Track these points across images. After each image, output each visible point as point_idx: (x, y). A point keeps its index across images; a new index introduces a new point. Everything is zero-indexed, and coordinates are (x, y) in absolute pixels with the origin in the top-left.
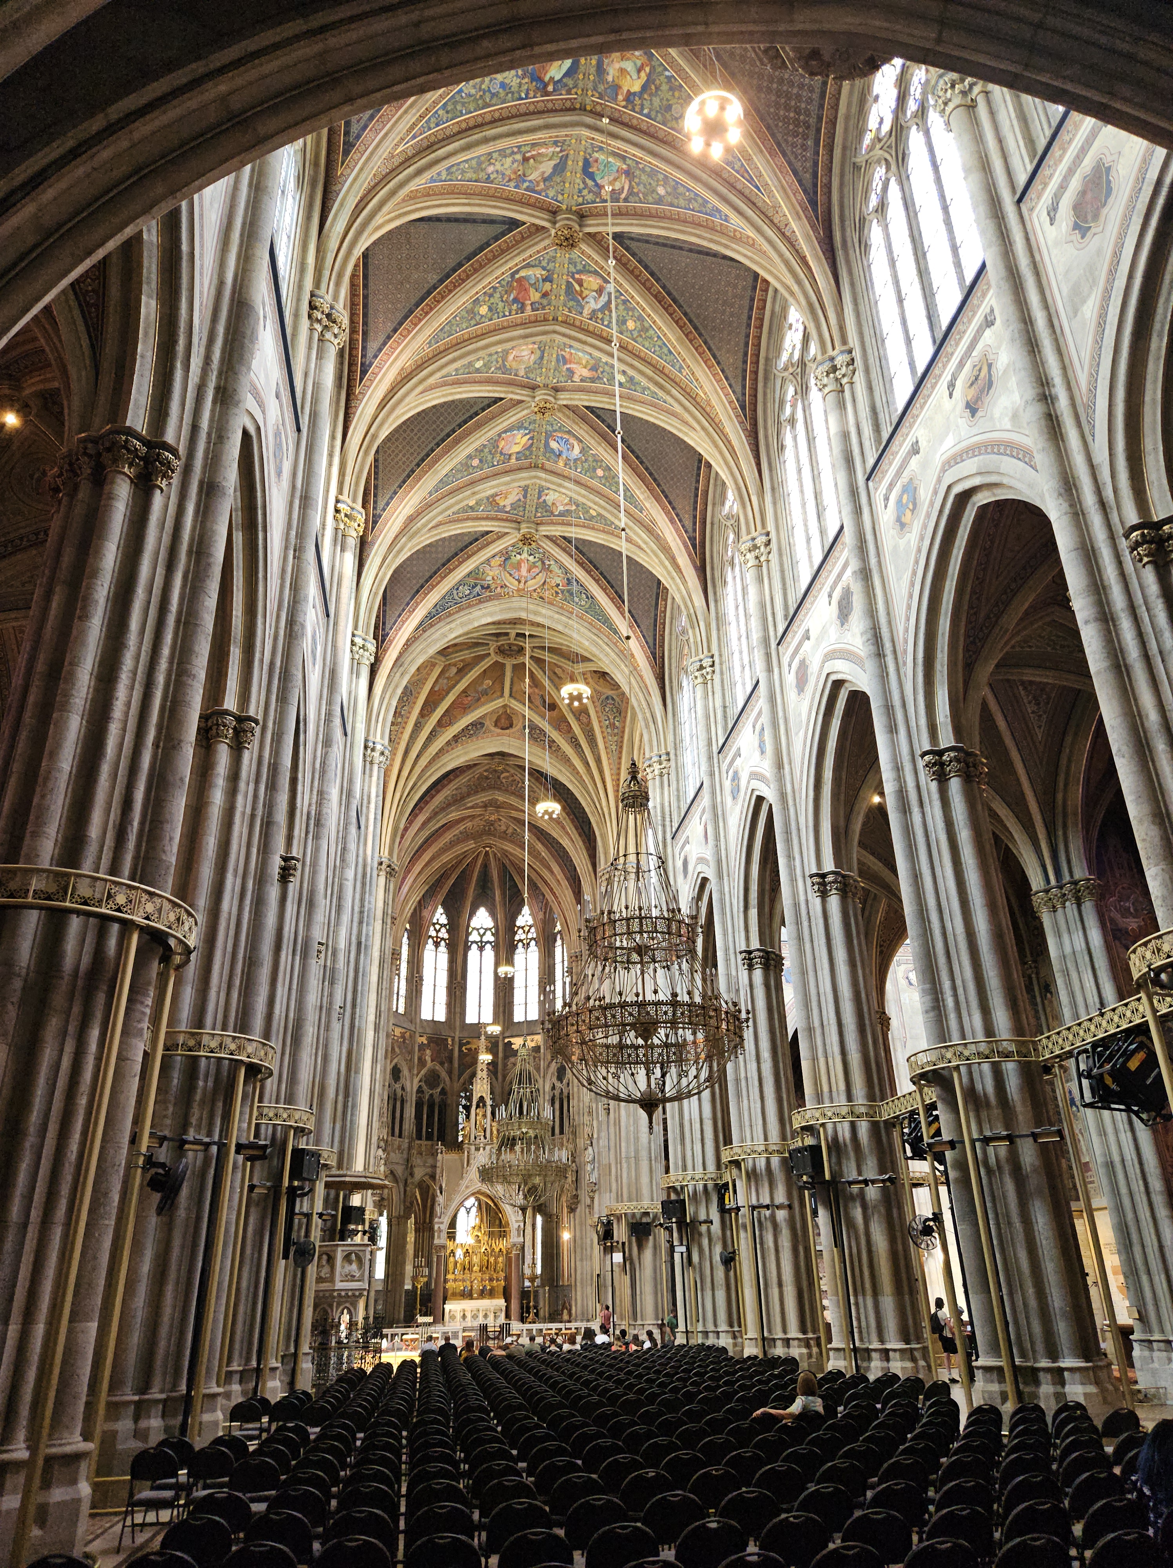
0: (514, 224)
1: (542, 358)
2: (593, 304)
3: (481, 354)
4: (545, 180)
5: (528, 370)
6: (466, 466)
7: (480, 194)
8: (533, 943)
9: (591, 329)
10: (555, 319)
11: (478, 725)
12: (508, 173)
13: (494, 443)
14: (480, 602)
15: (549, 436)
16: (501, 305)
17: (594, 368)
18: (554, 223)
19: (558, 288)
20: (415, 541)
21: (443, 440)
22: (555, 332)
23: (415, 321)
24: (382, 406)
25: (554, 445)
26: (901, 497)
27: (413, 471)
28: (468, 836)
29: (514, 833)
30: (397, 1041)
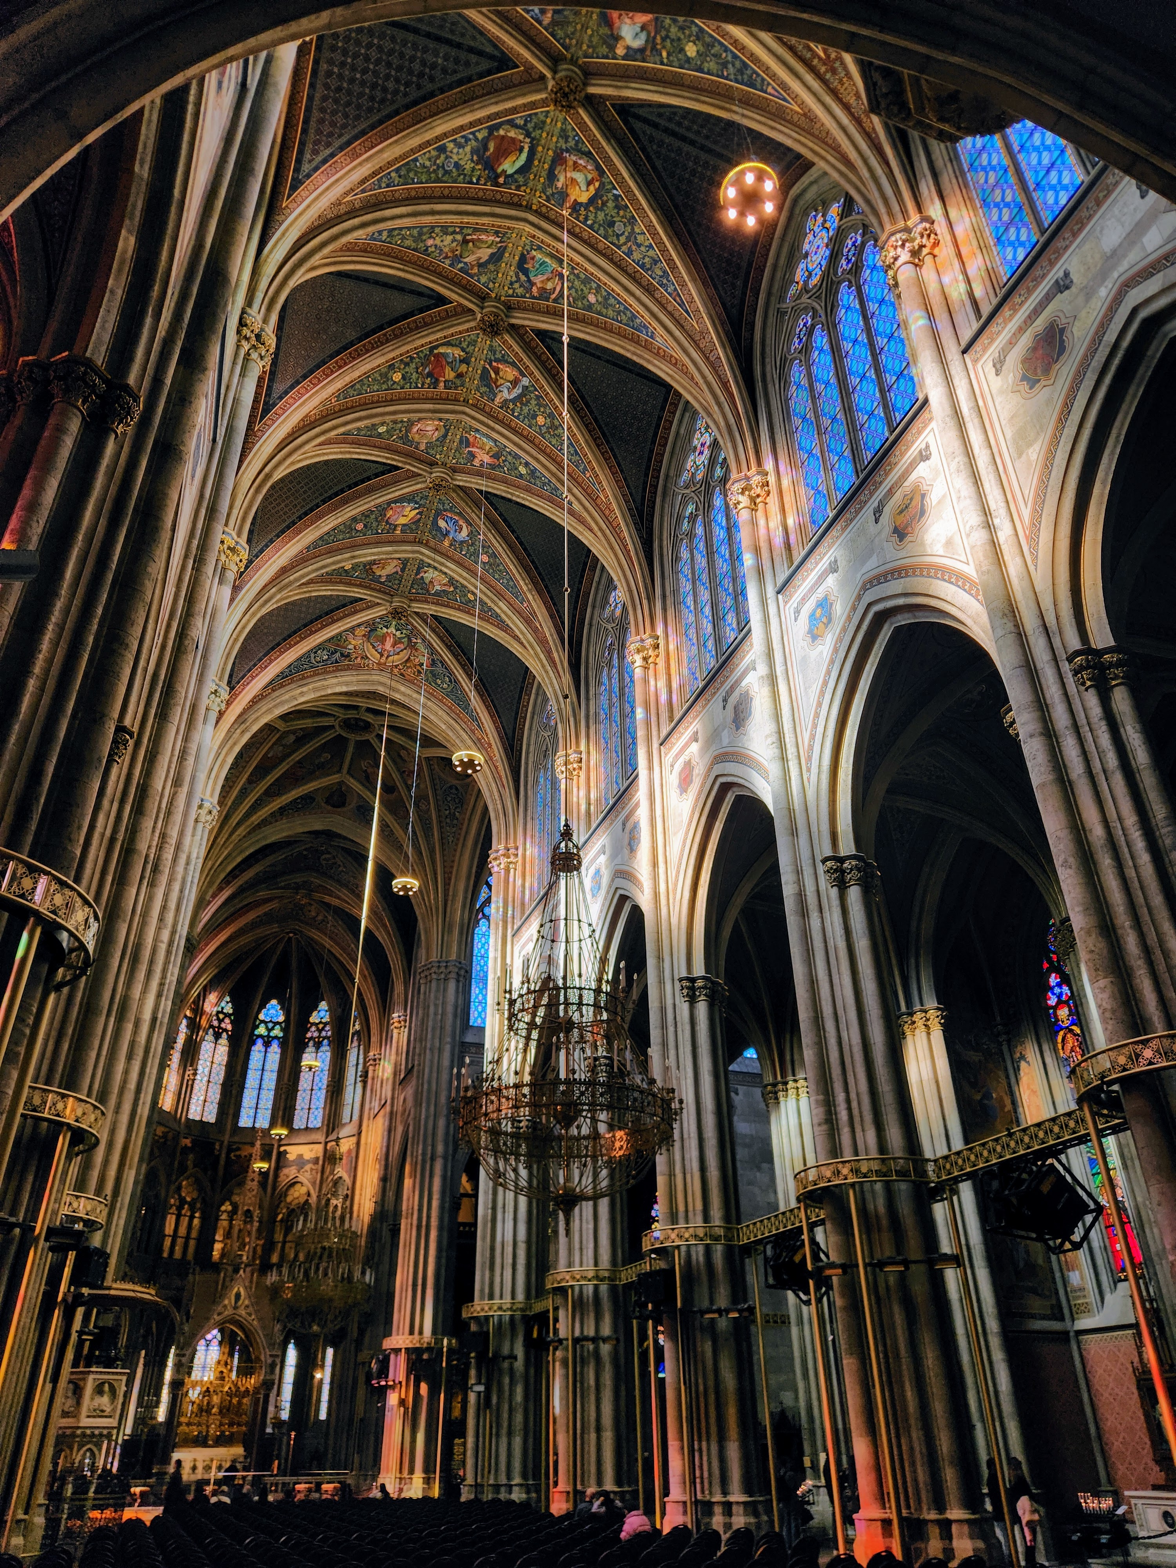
0: (442, 300)
1: (445, 436)
2: (505, 394)
3: (388, 418)
4: (480, 265)
5: (430, 445)
6: (348, 526)
7: (415, 263)
8: (326, 1042)
9: (501, 417)
10: (466, 401)
11: (307, 801)
12: (446, 250)
13: (382, 510)
14: (338, 670)
15: (438, 514)
16: (415, 376)
17: (496, 456)
18: (482, 308)
19: (474, 373)
20: (284, 593)
21: (330, 498)
22: (464, 413)
23: (328, 371)
24: (280, 448)
25: (442, 524)
26: (814, 611)
27: (294, 523)
28: (273, 919)
29: (323, 920)
30: (158, 1141)
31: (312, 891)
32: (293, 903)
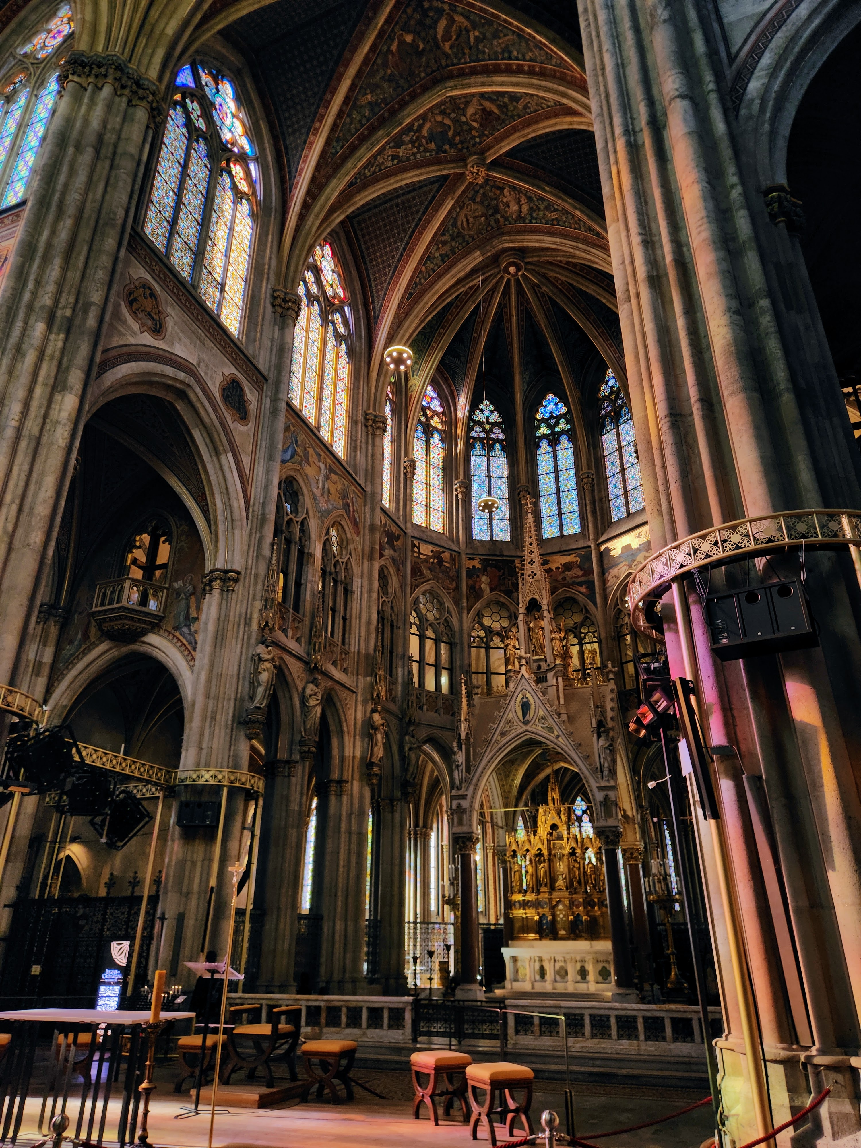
28: (468, 243)
29: (531, 210)
30: (426, 561)
31: (482, 153)
32: (478, 200)
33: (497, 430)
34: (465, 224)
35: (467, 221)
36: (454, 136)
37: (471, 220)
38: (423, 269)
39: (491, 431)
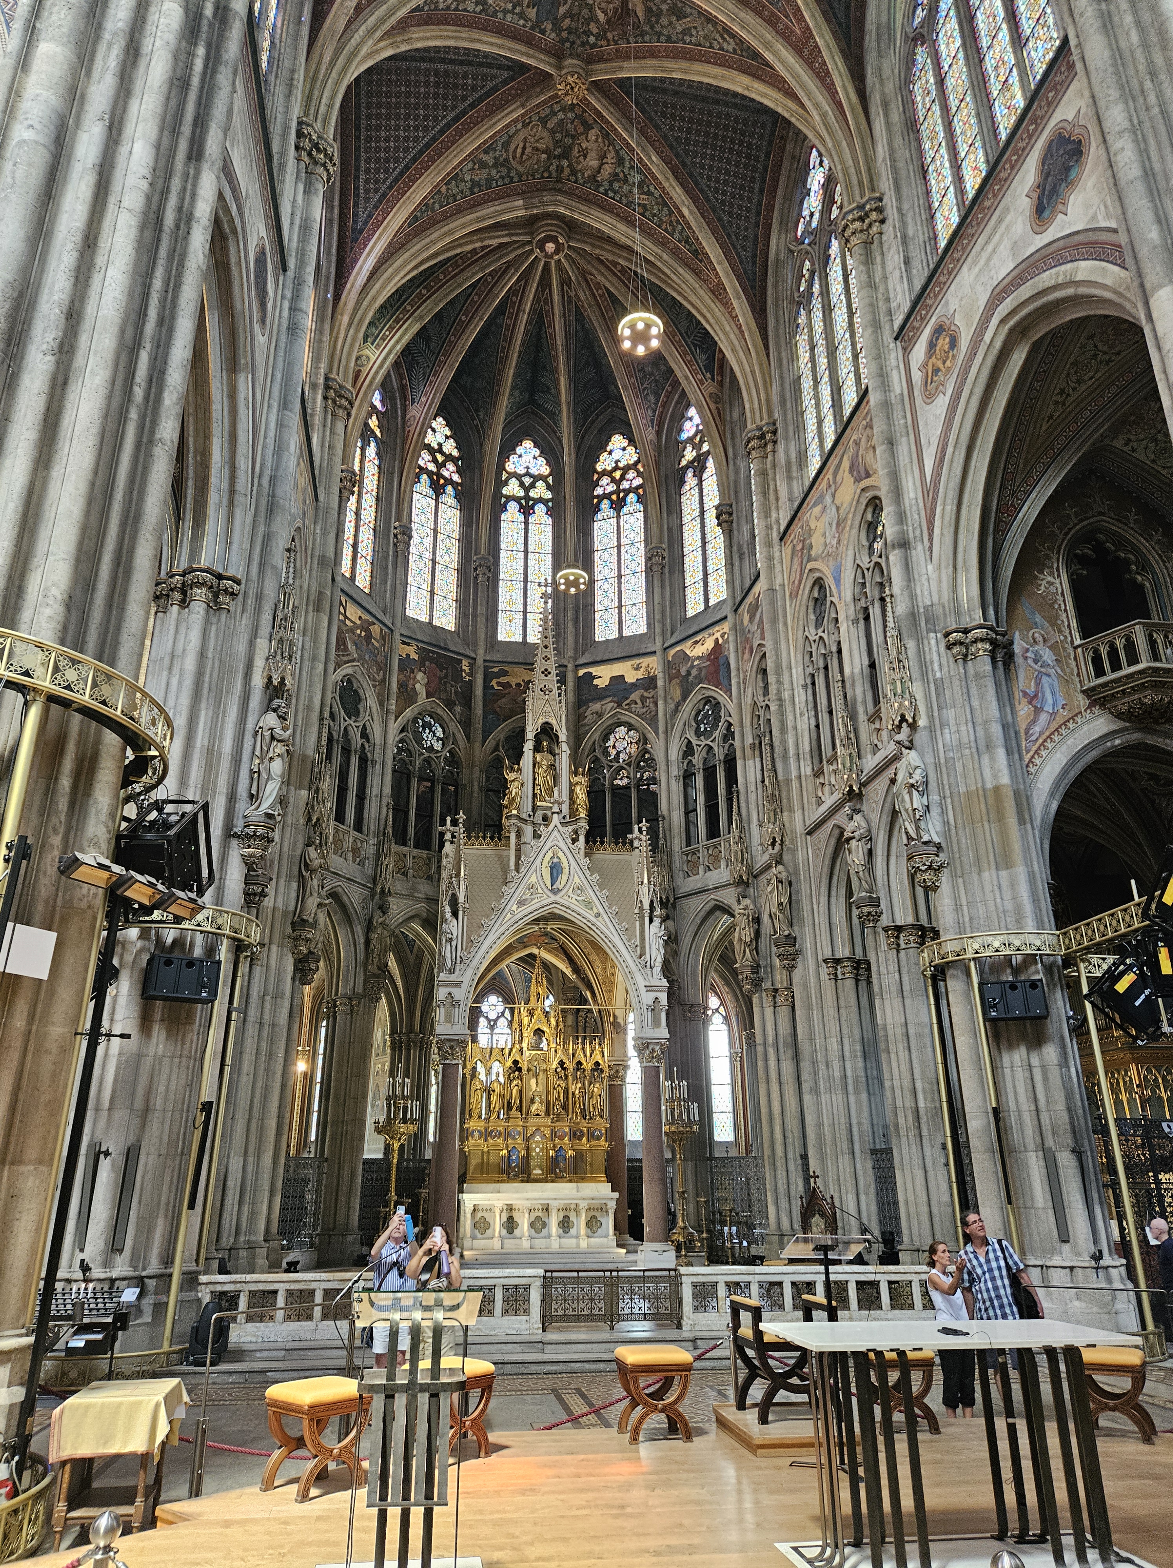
28: (511, 182)
29: (615, 176)
30: (352, 631)
31: (590, 60)
32: (550, 125)
33: (451, 466)
34: (519, 150)
35: (524, 148)
36: (565, 16)
37: (528, 150)
38: (444, 189)
39: (443, 465)
